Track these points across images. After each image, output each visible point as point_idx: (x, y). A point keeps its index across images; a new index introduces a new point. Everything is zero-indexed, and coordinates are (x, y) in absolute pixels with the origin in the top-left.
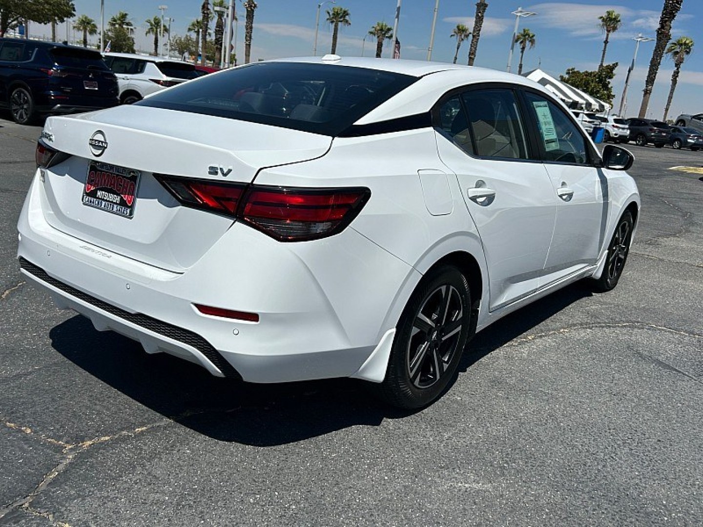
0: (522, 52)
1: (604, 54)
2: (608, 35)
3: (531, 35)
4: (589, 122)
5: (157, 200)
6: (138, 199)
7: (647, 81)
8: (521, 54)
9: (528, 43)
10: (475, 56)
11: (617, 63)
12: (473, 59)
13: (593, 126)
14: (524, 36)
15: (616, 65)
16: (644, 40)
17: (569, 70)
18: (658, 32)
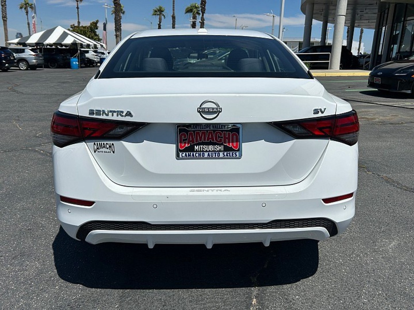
0: (27, 15)
1: (78, 15)
2: (77, 4)
3: (30, 4)
4: (96, 55)
5: (263, 140)
6: (243, 144)
7: (115, 30)
8: (26, 16)
9: (29, 9)
10: (7, 19)
11: (98, 20)
12: (6, 21)
13: (99, 58)
14: (26, 4)
15: (97, 21)
16: (109, 7)
17: (71, 25)
18: (114, 2)
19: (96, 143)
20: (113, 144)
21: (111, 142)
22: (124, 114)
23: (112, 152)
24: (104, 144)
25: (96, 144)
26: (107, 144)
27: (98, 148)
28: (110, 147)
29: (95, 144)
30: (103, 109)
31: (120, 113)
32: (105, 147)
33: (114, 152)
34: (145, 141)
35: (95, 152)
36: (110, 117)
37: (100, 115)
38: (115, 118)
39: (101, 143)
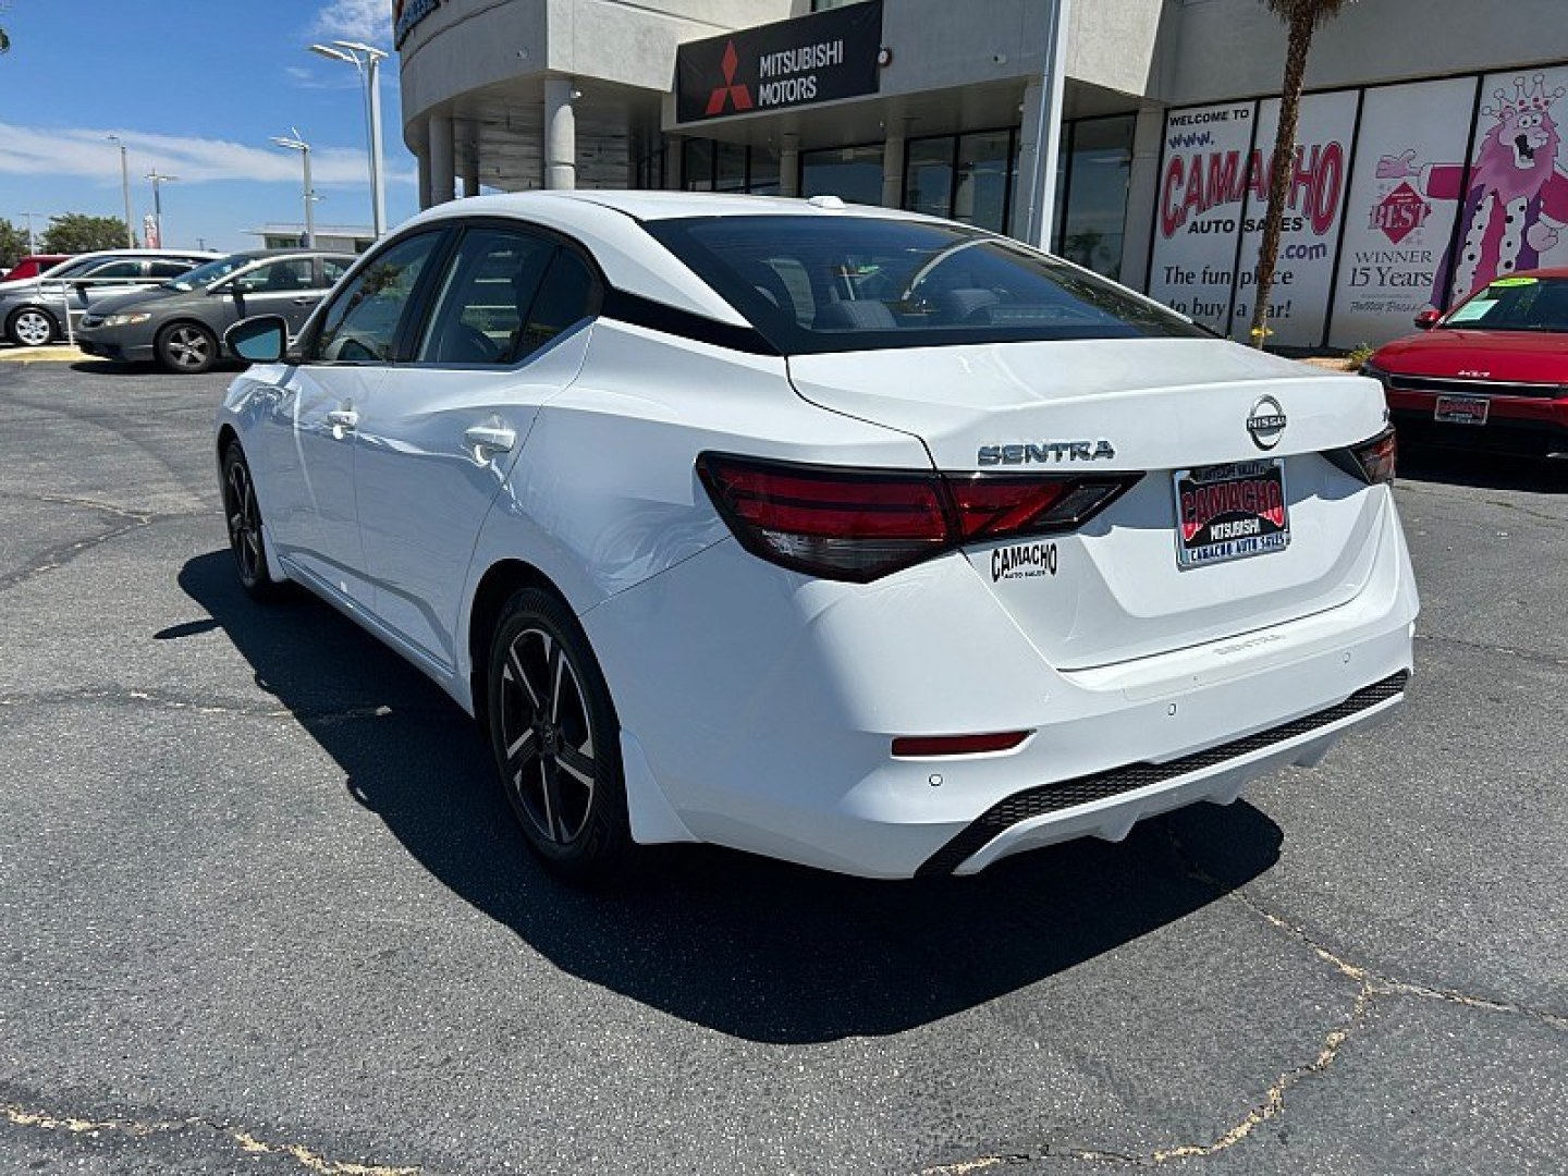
6: (1288, 508)
19: (1001, 551)
20: (1054, 547)
21: (1050, 542)
22: (1092, 451)
23: (1048, 571)
24: (1027, 549)
25: (1001, 554)
26: (1036, 547)
27: (1005, 567)
28: (1044, 556)
29: (996, 553)
30: (1030, 442)
31: (1079, 451)
32: (1028, 559)
33: (1053, 571)
34: (1114, 527)
35: (996, 578)
36: (1051, 465)
37: (1019, 461)
38: (1068, 464)
39: (1019, 549)
